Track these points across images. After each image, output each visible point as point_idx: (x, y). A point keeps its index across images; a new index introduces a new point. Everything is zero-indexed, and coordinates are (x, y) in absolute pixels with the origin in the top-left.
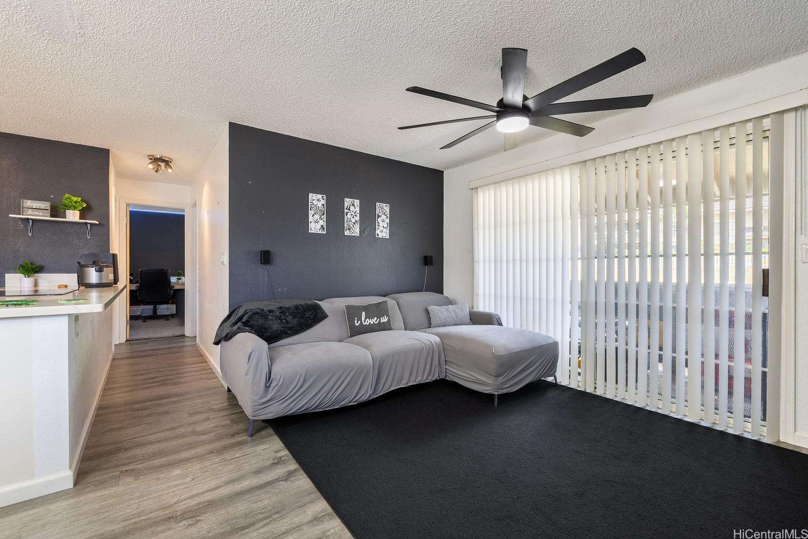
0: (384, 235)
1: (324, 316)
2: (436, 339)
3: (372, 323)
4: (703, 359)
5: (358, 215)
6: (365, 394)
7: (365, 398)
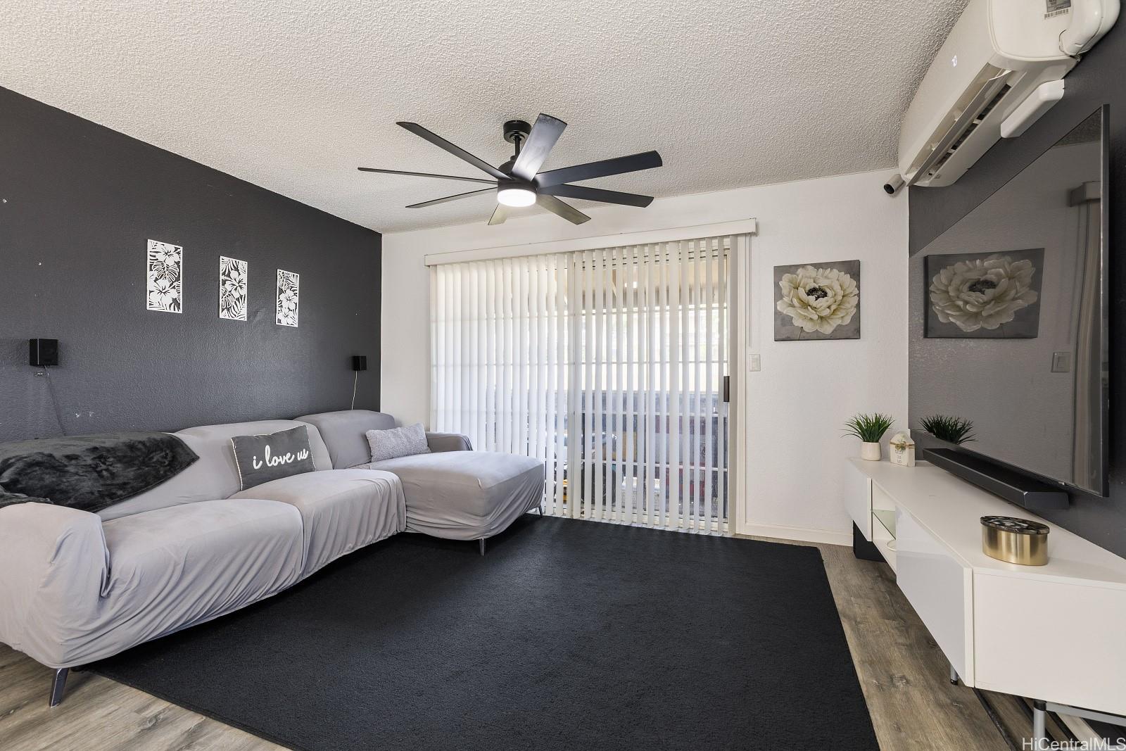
0: (290, 321)
1: (192, 458)
2: (392, 477)
3: (283, 463)
4: (681, 467)
5: (245, 287)
6: (293, 574)
7: (291, 582)
